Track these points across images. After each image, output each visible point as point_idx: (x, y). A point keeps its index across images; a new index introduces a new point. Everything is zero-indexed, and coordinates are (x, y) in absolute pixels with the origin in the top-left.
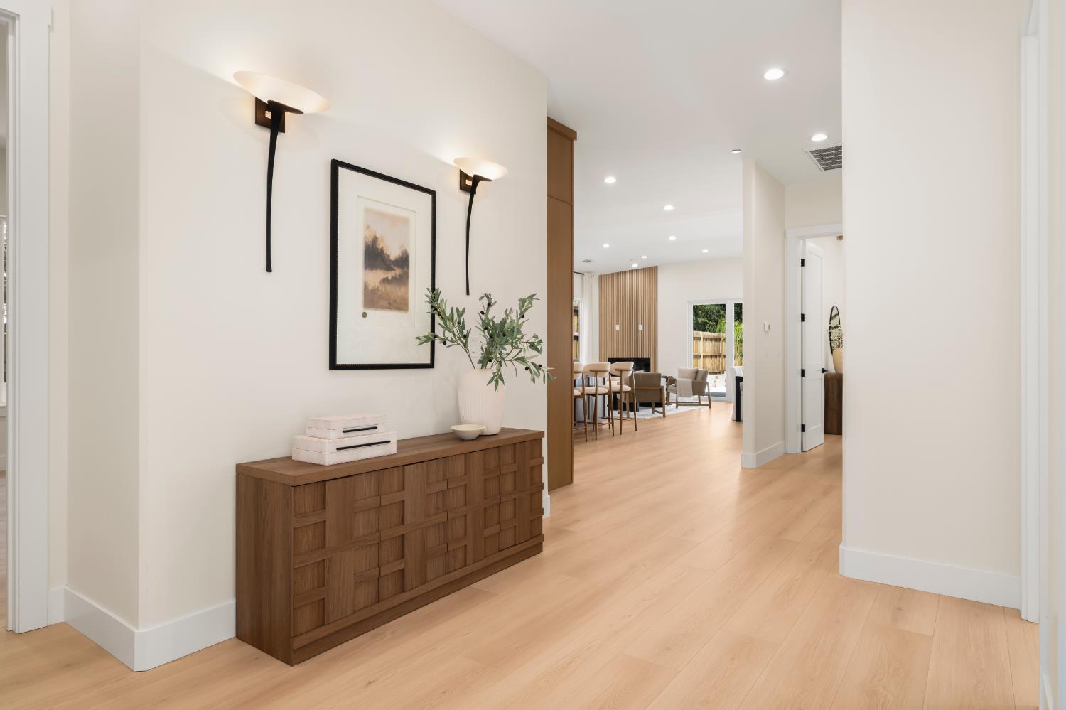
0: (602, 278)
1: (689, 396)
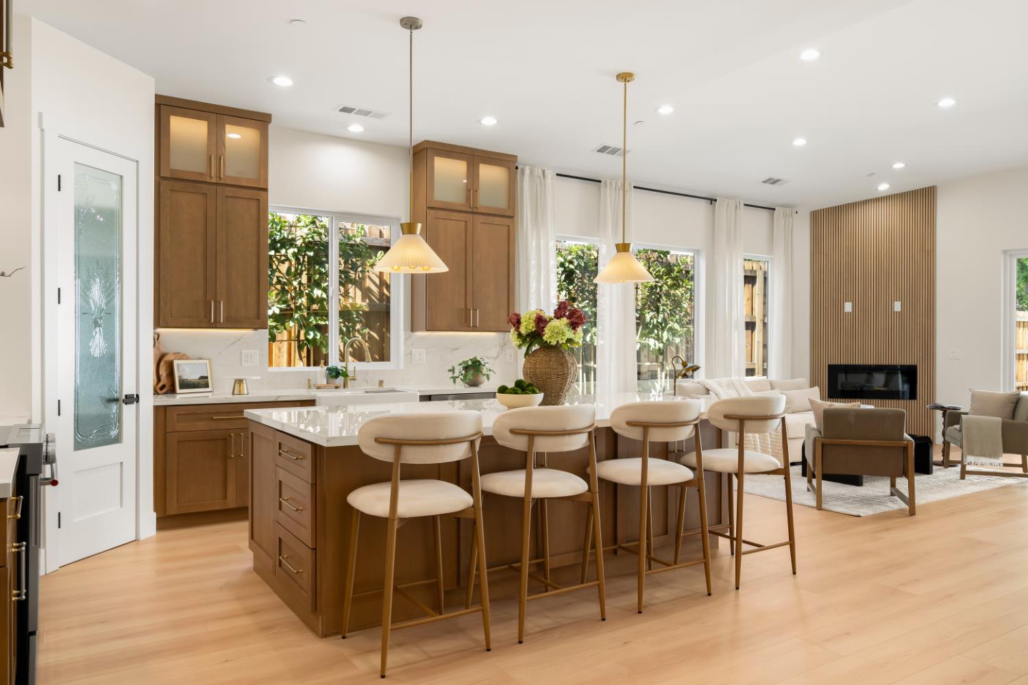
0: (818, 217)
1: (994, 455)
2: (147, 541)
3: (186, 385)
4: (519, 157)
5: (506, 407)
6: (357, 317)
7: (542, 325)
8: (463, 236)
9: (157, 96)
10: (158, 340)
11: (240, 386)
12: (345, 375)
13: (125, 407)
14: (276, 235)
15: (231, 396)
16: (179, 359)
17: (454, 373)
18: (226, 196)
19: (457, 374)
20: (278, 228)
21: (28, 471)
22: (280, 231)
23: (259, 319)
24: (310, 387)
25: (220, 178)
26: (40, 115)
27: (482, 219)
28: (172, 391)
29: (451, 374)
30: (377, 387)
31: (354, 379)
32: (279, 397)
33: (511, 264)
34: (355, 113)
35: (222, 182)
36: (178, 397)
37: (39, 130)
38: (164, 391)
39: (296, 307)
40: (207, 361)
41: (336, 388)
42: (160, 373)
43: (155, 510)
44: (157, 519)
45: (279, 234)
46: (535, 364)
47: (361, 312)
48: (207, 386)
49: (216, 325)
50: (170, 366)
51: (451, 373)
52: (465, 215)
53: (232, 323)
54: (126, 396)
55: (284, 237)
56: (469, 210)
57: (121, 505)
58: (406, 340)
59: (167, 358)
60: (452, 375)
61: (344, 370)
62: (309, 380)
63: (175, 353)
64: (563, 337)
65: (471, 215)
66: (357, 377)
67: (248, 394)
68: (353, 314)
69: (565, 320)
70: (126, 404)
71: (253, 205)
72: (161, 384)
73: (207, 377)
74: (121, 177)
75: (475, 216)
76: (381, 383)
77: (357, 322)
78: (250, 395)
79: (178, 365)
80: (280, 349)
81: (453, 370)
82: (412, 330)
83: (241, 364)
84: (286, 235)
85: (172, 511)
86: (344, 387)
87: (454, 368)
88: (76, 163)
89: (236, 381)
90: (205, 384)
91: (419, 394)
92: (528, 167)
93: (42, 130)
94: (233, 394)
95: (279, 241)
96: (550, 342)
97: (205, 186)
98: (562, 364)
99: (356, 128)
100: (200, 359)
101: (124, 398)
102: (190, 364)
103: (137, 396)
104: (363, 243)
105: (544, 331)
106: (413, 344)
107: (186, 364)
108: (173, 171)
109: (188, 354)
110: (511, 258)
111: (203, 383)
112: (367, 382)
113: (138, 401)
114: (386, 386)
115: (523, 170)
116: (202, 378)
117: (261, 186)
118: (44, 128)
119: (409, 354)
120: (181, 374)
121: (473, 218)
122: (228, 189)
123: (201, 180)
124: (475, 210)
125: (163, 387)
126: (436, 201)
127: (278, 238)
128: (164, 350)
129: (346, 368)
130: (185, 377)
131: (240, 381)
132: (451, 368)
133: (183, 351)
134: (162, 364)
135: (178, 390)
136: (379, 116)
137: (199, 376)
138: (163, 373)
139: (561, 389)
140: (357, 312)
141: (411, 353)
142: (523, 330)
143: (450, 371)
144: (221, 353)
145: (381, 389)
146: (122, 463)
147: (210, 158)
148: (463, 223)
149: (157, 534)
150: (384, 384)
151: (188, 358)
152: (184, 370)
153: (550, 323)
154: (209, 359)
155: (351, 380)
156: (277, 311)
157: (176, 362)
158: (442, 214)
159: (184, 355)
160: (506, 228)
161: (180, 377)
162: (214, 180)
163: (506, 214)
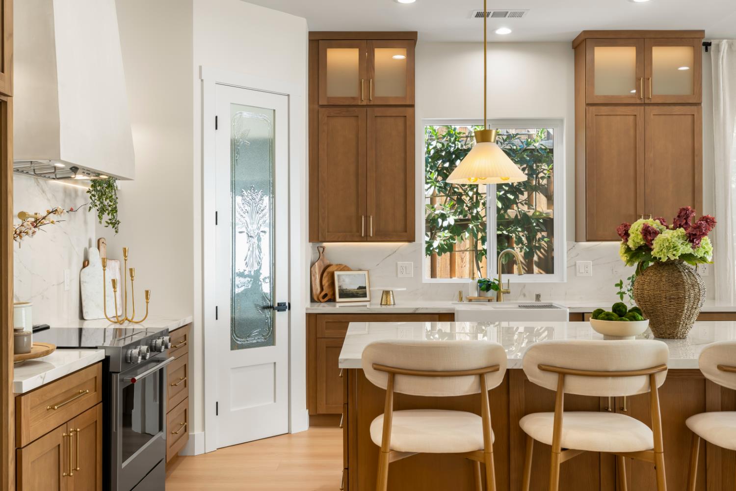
2: (299, 435)
3: (345, 294)
4: (706, 31)
5: (602, 336)
6: (537, 225)
7: (649, 238)
8: (632, 132)
9: (311, 33)
10: (323, 253)
11: (387, 298)
12: (497, 288)
13: (277, 313)
14: (451, 147)
15: (379, 306)
16: (341, 270)
17: (621, 287)
18: (376, 117)
19: (624, 289)
20: (452, 139)
21: (111, 370)
22: (454, 143)
23: (406, 232)
24: (461, 299)
25: (370, 100)
26: (200, 67)
27: (656, 110)
28: (333, 300)
29: (618, 289)
30: (533, 302)
31: (508, 293)
32: (417, 309)
33: (696, 159)
34: (492, 17)
35: (372, 103)
36: (338, 305)
37: (200, 80)
38: (326, 299)
39: (473, 217)
40: (366, 273)
41: (489, 301)
42: (323, 284)
43: (308, 407)
44: (311, 416)
45: (454, 145)
46: (643, 284)
47: (541, 221)
48: (365, 295)
49: (366, 239)
50: (332, 276)
51: (619, 287)
52: (632, 108)
53: (382, 236)
54: (278, 304)
55: (458, 148)
56: (638, 101)
57: (275, 401)
58: (569, 250)
59: (330, 269)
60: (620, 291)
61: (497, 282)
62: (460, 293)
63: (337, 265)
64: (674, 252)
65: (643, 108)
66: (511, 290)
67: (394, 304)
68: (532, 223)
69: (681, 231)
70: (278, 311)
71: (400, 122)
72: (323, 293)
73: (365, 288)
74: (274, 110)
75: (647, 107)
76: (538, 297)
77: (538, 231)
78: (396, 307)
79: (339, 276)
80: (462, 259)
81: (620, 285)
82: (576, 241)
83: (397, 275)
84: (460, 146)
85: (322, 410)
86: (497, 301)
87: (621, 283)
88: (231, 103)
89: (383, 291)
90: (362, 294)
91: (568, 311)
92: (725, 41)
93: (202, 80)
94: (381, 304)
95: (454, 153)
96: (660, 258)
97: (356, 109)
98: (677, 286)
99: (503, 31)
100: (360, 270)
101: (276, 305)
102: (349, 275)
103: (289, 304)
104: (543, 147)
105: (652, 244)
106: (578, 255)
107: (347, 275)
108: (329, 99)
109: (350, 265)
110: (696, 153)
111: (361, 293)
112: (524, 295)
113: (289, 308)
114: (544, 301)
115: (718, 46)
116: (360, 288)
117: (408, 103)
118: (203, 78)
119: (573, 266)
120: (340, 284)
121: (644, 109)
122: (376, 109)
123: (353, 104)
124: (647, 101)
125: (326, 295)
126: (597, 96)
127: (452, 149)
128: (327, 262)
129: (499, 281)
130: (344, 287)
131: (387, 293)
132: (619, 282)
133: (344, 262)
134: (325, 274)
135: (338, 299)
136: (519, 15)
137: (358, 286)
138: (325, 282)
139: (678, 316)
140: (537, 220)
141: (575, 265)
142: (631, 244)
143: (617, 285)
144: (378, 264)
145: (538, 303)
146: (275, 363)
147: (361, 82)
148: (632, 118)
149: (308, 430)
150: (541, 298)
151: (349, 269)
152: (344, 281)
153: (659, 235)
154: (368, 271)
155: (504, 293)
156: (452, 223)
157: (336, 273)
158: (604, 110)
159: (346, 266)
160: (690, 118)
161: (340, 287)
162: (364, 103)
163: (691, 101)
